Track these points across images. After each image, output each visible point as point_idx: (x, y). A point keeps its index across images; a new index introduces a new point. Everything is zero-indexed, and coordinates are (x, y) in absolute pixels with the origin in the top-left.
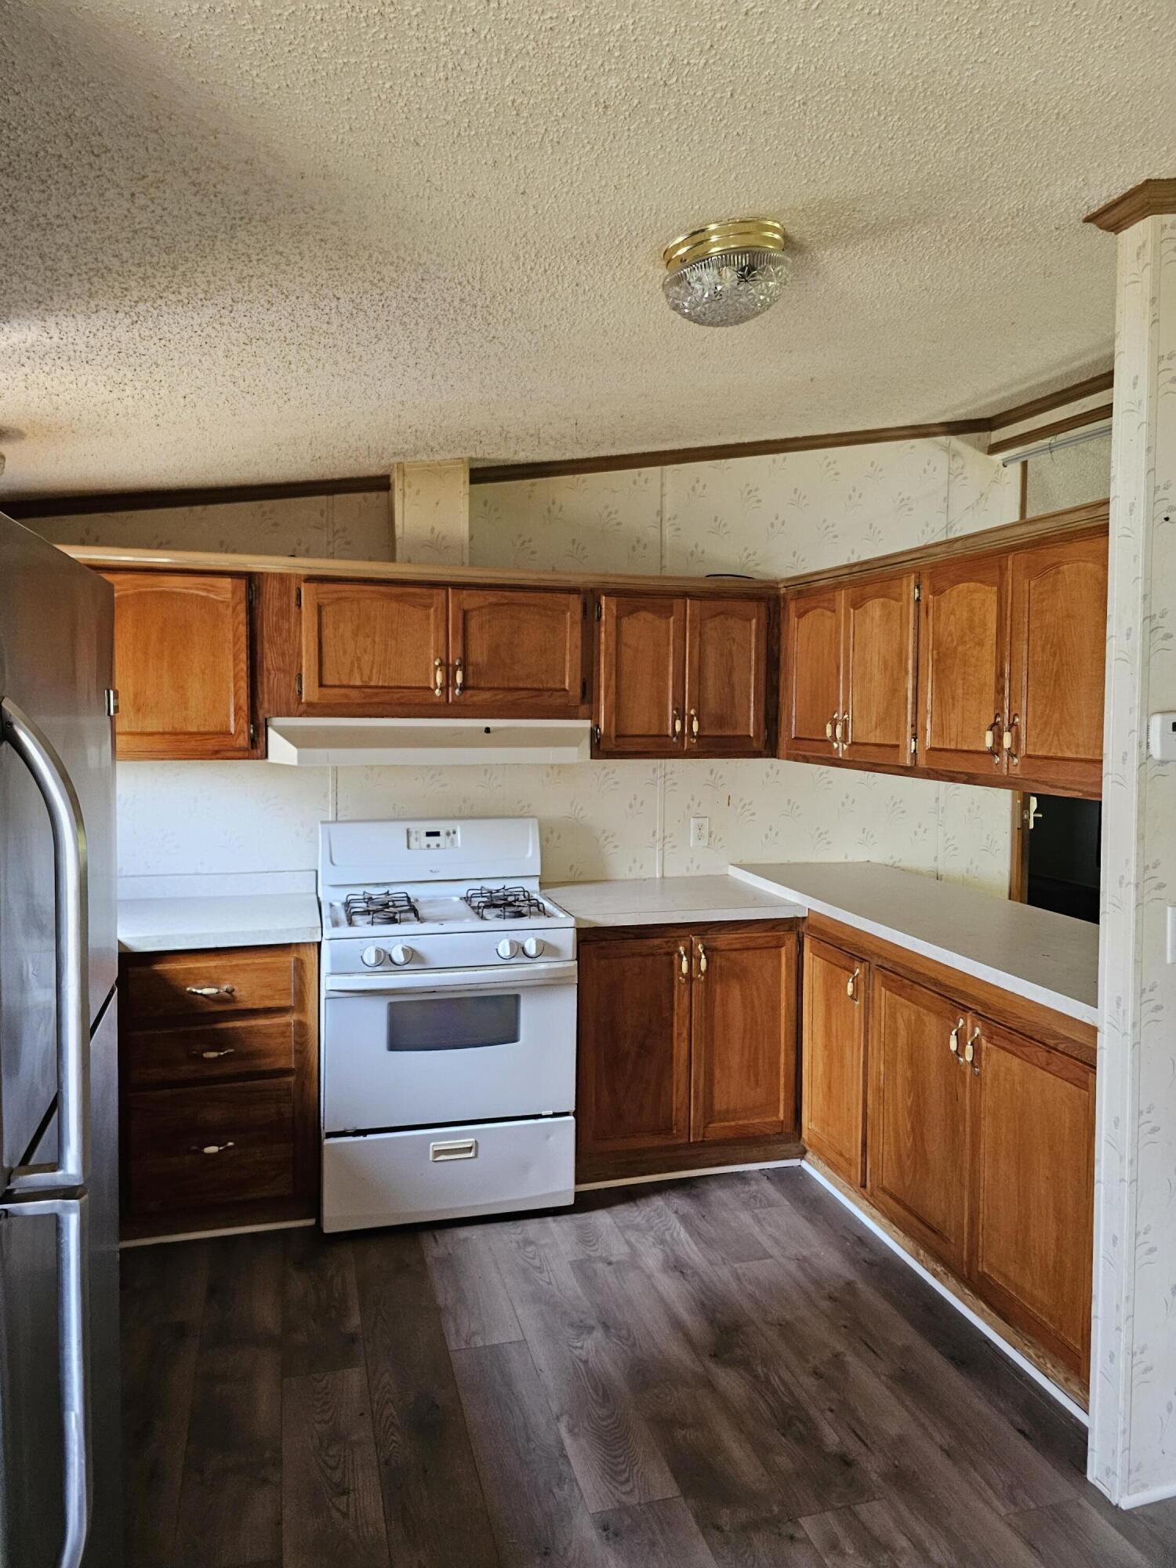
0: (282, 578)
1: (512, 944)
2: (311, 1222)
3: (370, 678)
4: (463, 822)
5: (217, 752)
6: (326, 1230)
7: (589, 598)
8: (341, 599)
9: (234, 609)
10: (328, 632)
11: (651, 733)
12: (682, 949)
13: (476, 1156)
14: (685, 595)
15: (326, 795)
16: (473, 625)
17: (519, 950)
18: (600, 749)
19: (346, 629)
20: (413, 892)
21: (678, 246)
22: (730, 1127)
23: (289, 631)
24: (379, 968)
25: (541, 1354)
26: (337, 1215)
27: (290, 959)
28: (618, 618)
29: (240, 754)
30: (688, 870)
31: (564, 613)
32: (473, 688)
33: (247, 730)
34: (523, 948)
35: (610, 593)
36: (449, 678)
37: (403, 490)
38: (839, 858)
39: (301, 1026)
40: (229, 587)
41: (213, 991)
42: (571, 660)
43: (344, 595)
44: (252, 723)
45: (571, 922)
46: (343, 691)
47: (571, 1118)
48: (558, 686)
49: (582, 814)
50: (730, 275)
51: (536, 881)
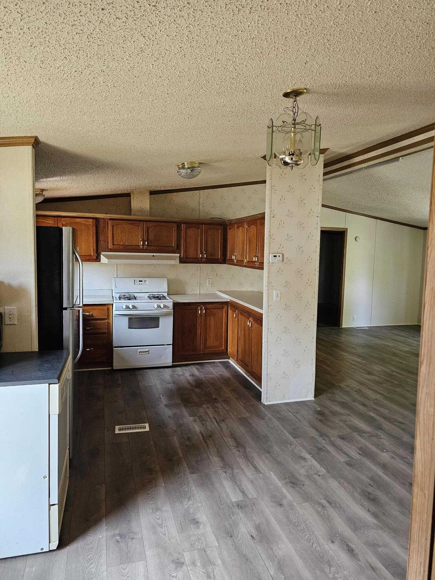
0: (104, 219)
1: (157, 305)
2: (111, 368)
3: (125, 243)
4: (148, 278)
5: (89, 260)
6: (114, 369)
7: (179, 224)
8: (118, 224)
9: (93, 226)
10: (115, 232)
11: (195, 257)
12: (199, 308)
13: (149, 353)
14: (203, 224)
15: (114, 271)
16: (150, 230)
17: (159, 307)
18: (182, 261)
19: (119, 231)
20: (136, 295)
21: (180, 165)
22: (210, 350)
23: (106, 231)
24: (126, 310)
25: (159, 386)
26: (117, 365)
27: (106, 307)
28: (186, 229)
29: (94, 260)
30: (206, 292)
31: (172, 228)
32: (150, 246)
33: (96, 255)
34: (160, 306)
35: (184, 223)
36: (144, 243)
37: (133, 197)
38: (245, 290)
39: (108, 323)
40: (91, 221)
41: (88, 314)
42: (174, 239)
43: (119, 223)
44: (97, 253)
45: (172, 301)
46: (118, 246)
47: (171, 346)
48: (171, 245)
49: (179, 277)
50: (189, 171)
51: (167, 293)
